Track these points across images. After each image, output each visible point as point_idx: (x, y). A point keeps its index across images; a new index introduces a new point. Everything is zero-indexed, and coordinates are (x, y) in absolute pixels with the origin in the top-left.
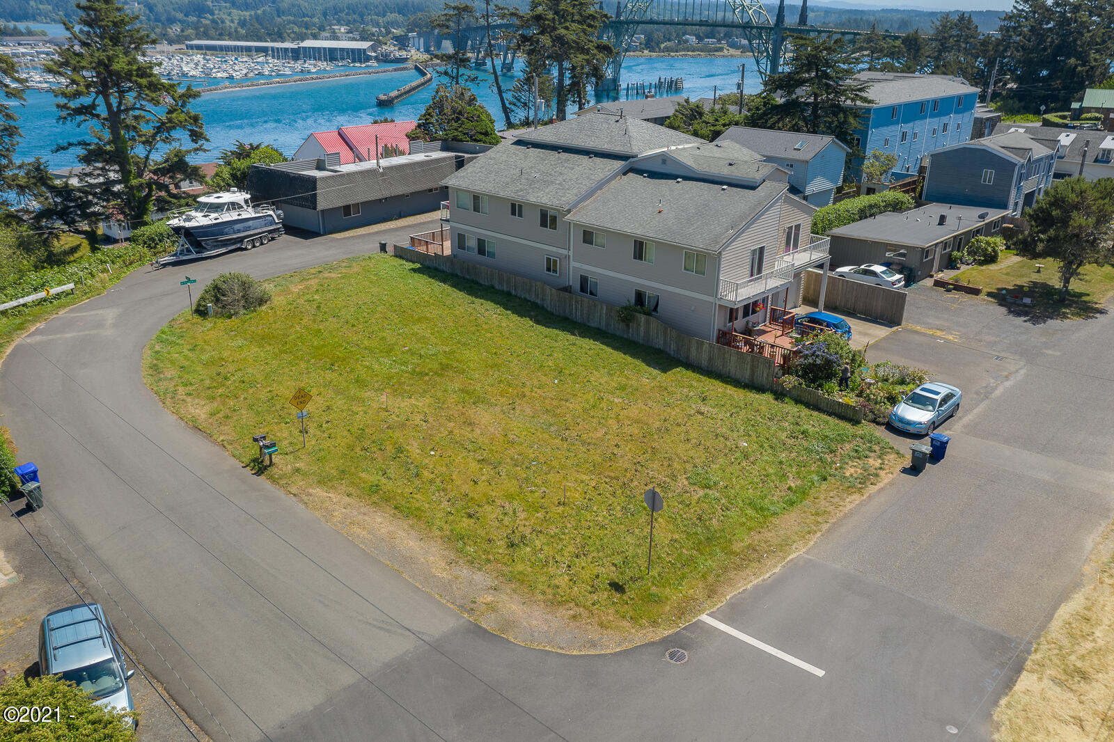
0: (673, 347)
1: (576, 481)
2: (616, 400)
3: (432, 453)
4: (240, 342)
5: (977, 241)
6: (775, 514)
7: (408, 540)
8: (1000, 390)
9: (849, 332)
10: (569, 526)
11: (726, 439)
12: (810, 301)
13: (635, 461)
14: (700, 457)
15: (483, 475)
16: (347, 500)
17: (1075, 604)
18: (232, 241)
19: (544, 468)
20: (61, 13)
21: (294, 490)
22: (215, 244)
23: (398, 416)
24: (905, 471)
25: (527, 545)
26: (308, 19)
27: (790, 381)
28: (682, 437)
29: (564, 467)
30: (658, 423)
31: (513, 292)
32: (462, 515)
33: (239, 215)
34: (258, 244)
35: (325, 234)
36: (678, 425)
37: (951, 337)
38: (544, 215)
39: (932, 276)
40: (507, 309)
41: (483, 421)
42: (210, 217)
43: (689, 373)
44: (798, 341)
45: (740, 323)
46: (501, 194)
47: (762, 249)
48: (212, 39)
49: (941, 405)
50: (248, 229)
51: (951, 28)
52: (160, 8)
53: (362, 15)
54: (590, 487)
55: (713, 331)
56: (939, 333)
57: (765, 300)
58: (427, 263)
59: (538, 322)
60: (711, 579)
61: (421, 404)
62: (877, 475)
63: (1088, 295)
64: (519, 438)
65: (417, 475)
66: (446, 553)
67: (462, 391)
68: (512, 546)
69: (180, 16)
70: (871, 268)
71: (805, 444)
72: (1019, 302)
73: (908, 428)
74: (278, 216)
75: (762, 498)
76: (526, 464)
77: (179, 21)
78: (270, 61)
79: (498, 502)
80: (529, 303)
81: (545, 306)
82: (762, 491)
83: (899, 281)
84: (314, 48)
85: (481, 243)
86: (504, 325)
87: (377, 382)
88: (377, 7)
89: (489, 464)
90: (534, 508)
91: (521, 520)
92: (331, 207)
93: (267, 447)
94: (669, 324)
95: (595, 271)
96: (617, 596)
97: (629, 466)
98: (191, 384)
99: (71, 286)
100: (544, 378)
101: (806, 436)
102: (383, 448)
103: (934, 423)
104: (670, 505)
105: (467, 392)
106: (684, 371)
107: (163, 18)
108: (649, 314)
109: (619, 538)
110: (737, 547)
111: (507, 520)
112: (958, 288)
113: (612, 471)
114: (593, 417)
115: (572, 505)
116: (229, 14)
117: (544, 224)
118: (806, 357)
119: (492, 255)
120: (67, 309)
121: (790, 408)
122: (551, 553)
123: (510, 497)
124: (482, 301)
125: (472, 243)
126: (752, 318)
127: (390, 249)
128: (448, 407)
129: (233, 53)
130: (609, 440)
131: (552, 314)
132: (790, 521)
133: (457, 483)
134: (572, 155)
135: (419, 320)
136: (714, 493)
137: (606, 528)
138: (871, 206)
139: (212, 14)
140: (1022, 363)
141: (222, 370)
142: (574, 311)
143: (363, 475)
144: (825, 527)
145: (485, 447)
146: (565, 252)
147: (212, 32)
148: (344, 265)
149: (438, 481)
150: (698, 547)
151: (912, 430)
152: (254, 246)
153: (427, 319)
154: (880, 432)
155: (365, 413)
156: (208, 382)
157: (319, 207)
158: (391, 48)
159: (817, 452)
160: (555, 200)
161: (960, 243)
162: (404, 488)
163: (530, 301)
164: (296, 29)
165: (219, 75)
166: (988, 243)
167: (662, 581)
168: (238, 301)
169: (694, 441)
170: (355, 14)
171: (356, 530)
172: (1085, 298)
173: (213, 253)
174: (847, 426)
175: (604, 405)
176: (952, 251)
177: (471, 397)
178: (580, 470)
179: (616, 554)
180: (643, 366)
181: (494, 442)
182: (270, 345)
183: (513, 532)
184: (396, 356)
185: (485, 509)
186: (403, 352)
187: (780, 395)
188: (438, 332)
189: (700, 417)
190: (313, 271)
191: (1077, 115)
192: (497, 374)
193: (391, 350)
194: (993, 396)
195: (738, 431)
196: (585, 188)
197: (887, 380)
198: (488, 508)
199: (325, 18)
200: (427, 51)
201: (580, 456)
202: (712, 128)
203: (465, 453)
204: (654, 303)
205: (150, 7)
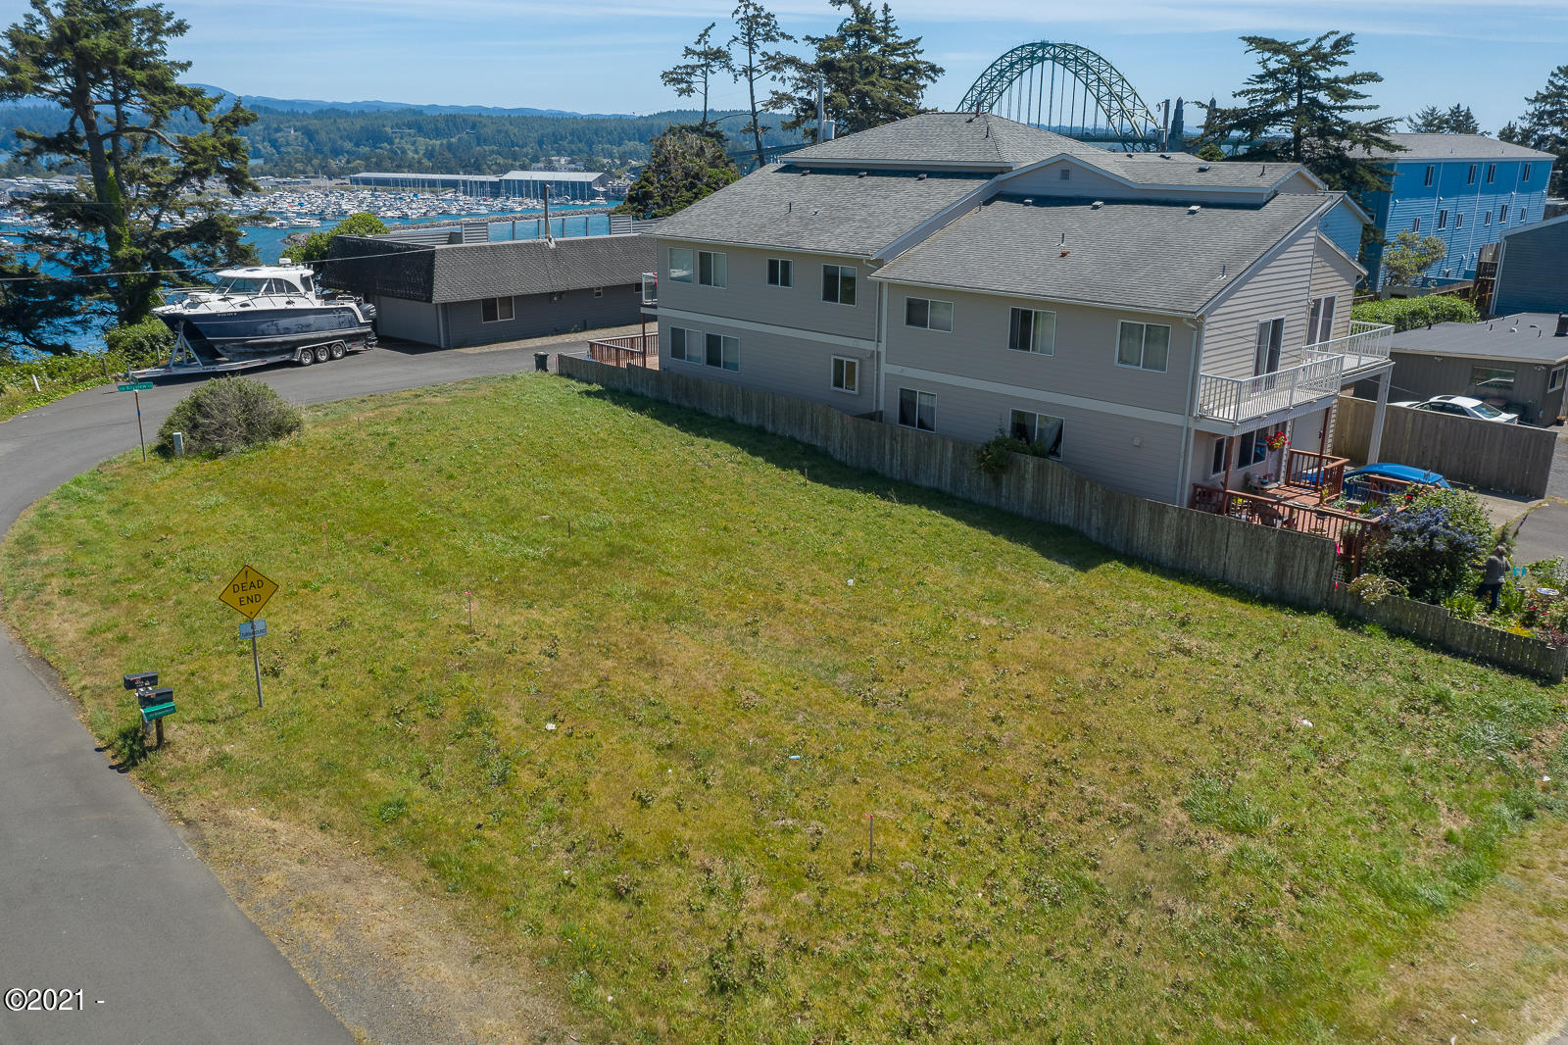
0: (1097, 520)
1: (899, 805)
2: (984, 621)
3: (551, 726)
4: (214, 499)
6: (1437, 908)
10: (884, 932)
11: (1260, 710)
13: (1045, 757)
14: (1207, 754)
15: (664, 784)
16: (318, 839)
18: (275, 349)
19: (819, 769)
21: (190, 809)
22: (242, 350)
23: (491, 644)
25: (765, 990)
26: (518, 148)
27: (1371, 588)
28: (1152, 702)
29: (868, 768)
30: (1089, 670)
31: (770, 428)
32: (599, 889)
33: (288, 303)
34: (324, 358)
35: (448, 347)
36: (1137, 675)
38: (830, 277)
39: (1559, 423)
41: (683, 659)
42: (232, 301)
43: (1135, 573)
46: (752, 243)
47: (1278, 324)
48: (387, 171)
50: (306, 328)
52: (323, 136)
53: (590, 144)
54: (936, 822)
55: (1182, 488)
59: (816, 479)
61: (548, 620)
64: (762, 696)
65: (503, 780)
66: (535, 1004)
67: (646, 596)
68: (723, 988)
69: (348, 145)
70: (1453, 401)
71: (1451, 726)
74: (366, 314)
75: (1391, 864)
76: (776, 759)
77: (347, 151)
78: (460, 198)
79: (697, 857)
80: (800, 447)
81: (831, 450)
82: (1384, 845)
84: (520, 182)
85: (713, 344)
86: (748, 480)
87: (468, 575)
88: (611, 133)
89: (684, 757)
90: (790, 876)
91: (752, 912)
92: (458, 299)
94: (1086, 476)
97: (1033, 770)
98: (83, 574)
100: (824, 576)
101: (1447, 708)
102: (437, 711)
105: (656, 599)
106: (1124, 569)
107: (326, 149)
108: (1044, 457)
109: (1025, 978)
110: (1363, 1011)
111: (715, 910)
113: (990, 782)
114: (935, 654)
115: (890, 872)
116: (414, 143)
117: (830, 294)
118: (1405, 535)
119: (731, 361)
122: (833, 1020)
123: (728, 845)
124: (709, 440)
126: (1256, 469)
128: (609, 627)
129: (412, 188)
130: (975, 705)
131: (843, 465)
133: (597, 803)
134: (885, 178)
135: (582, 470)
136: (1262, 848)
137: (988, 945)
138: (1414, 315)
139: (391, 143)
141: (157, 549)
142: (888, 457)
143: (373, 776)
145: (679, 717)
146: (870, 346)
147: (387, 163)
148: (464, 386)
149: (552, 795)
150: (1255, 1009)
152: (316, 361)
153: (596, 467)
155: (421, 635)
156: (118, 570)
157: (437, 298)
158: (624, 182)
159: (1486, 746)
160: (851, 245)
162: (464, 813)
163: (802, 443)
164: (501, 161)
165: (389, 214)
169: (1181, 713)
170: (581, 141)
171: (308, 925)
173: (239, 365)
174: (1533, 688)
175: (957, 630)
177: (663, 608)
178: (910, 777)
179: (1021, 1026)
180: (1035, 558)
181: (702, 706)
182: (273, 505)
183: (730, 946)
184: (520, 529)
185: (660, 877)
186: (536, 524)
187: (1351, 616)
188: (615, 490)
189: (1183, 659)
190: (404, 395)
192: (724, 566)
193: (512, 520)
195: (1282, 692)
196: (912, 223)
198: (668, 873)
199: (541, 147)
201: (908, 742)
203: (629, 729)
204: (1051, 439)
205: (310, 134)
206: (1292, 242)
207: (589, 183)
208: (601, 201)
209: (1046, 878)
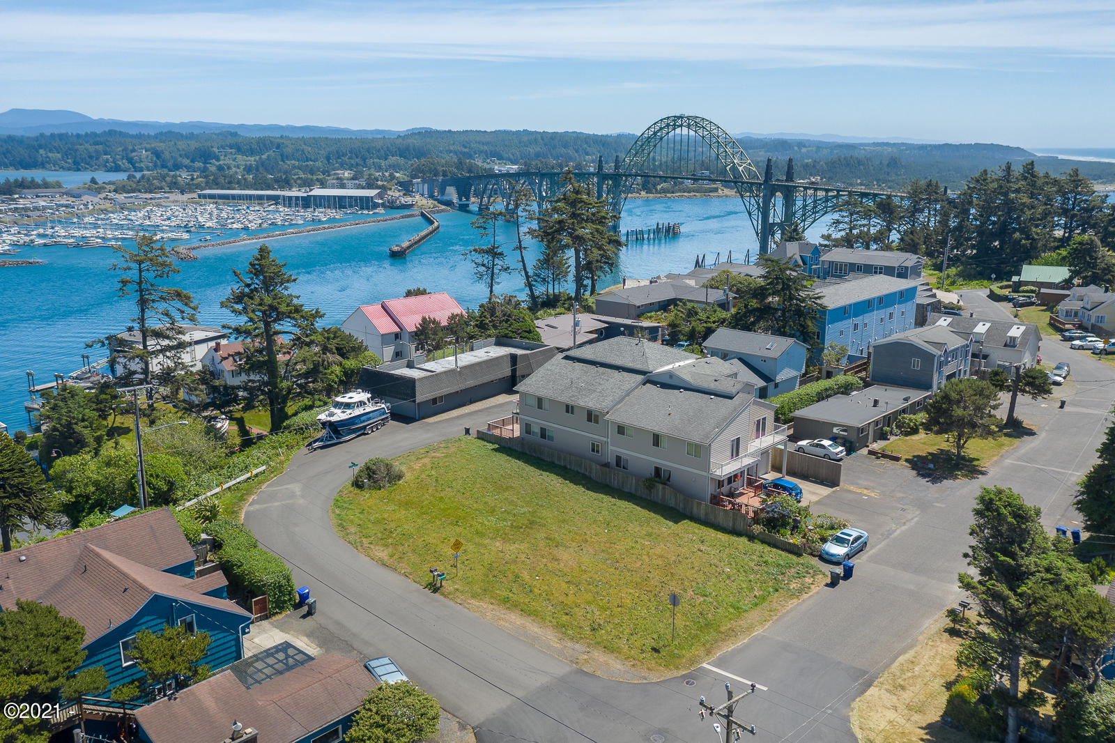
0: (682, 506)
1: (627, 593)
2: (646, 543)
3: (537, 578)
4: (393, 507)
5: (903, 418)
6: (746, 611)
7: (533, 628)
8: (898, 532)
9: (801, 492)
10: (625, 618)
11: (717, 567)
12: (777, 468)
13: (661, 580)
14: (701, 578)
15: (570, 590)
16: (492, 606)
17: (910, 655)
18: (359, 429)
19: (606, 586)
20: (70, 161)
22: (349, 432)
23: (510, 555)
24: (827, 585)
25: (602, 629)
26: (311, 163)
27: (757, 529)
28: (689, 566)
29: (618, 585)
30: (674, 557)
31: (568, 467)
32: (562, 613)
33: (364, 410)
34: (375, 430)
35: (420, 419)
36: (686, 558)
37: (873, 495)
38: (589, 414)
39: (868, 446)
40: (566, 480)
41: (564, 558)
42: (346, 413)
43: (693, 524)
44: (764, 501)
45: (725, 489)
46: (559, 399)
47: (738, 439)
48: (223, 188)
49: (853, 543)
50: (369, 419)
51: (921, 192)
52: (167, 155)
53: (364, 159)
54: (635, 597)
55: (708, 495)
56: (865, 492)
57: (742, 473)
58: (503, 444)
59: (588, 489)
60: (708, 646)
61: (522, 547)
62: (809, 588)
63: (978, 460)
64: (588, 568)
65: (531, 591)
66: (556, 634)
67: (547, 538)
68: (594, 629)
69: (186, 162)
70: (822, 443)
71: (766, 569)
72: (925, 466)
73: (832, 558)
74: (388, 408)
75: (738, 602)
76: (595, 583)
77: (185, 166)
78: (281, 210)
79: (582, 606)
80: (581, 475)
81: (592, 476)
82: (738, 598)
83: (841, 452)
84: (323, 197)
85: (543, 431)
86: (565, 491)
87: (490, 533)
88: (379, 151)
89: (573, 584)
90: (603, 609)
91: (597, 616)
92: (425, 399)
93: (440, 576)
94: (678, 490)
95: (625, 452)
96: (656, 655)
97: (658, 584)
98: (369, 536)
99: (264, 467)
100: (598, 529)
101: (767, 564)
102: (506, 575)
103: (848, 555)
104: (684, 605)
105: (550, 539)
106: (689, 523)
107: (170, 164)
108: (665, 484)
109: (655, 625)
110: (722, 629)
111: (589, 616)
112: (885, 456)
113: (648, 587)
114: (633, 554)
115: (626, 607)
116: (234, 160)
117: (589, 419)
118: (768, 512)
119: (551, 438)
120: (266, 484)
121: (758, 547)
122: (617, 633)
123: (589, 603)
125: (536, 429)
126: (733, 484)
127: (473, 432)
128: (540, 549)
129: (245, 202)
130: (644, 568)
131: (597, 482)
132: (754, 615)
133: (556, 595)
134: (606, 369)
135: (507, 489)
136: (708, 599)
137: (647, 619)
138: (826, 390)
139: (218, 160)
140: (917, 513)
141: (386, 526)
142: (613, 480)
143: (498, 592)
144: (775, 618)
145: (568, 574)
146: (605, 439)
147: (221, 180)
148: (442, 446)
149: (544, 594)
150: (700, 629)
151: (834, 559)
152: (373, 431)
154: (815, 561)
155: (489, 554)
156: (379, 535)
157: (417, 400)
158: (395, 193)
159: (773, 574)
160: (597, 405)
161: (889, 420)
162: (524, 599)
163: (581, 473)
164: (302, 175)
165: (235, 226)
166: (910, 420)
167: (680, 647)
168: (385, 477)
169: (696, 568)
170: (357, 157)
171: (502, 623)
172: (975, 463)
173: (348, 438)
174: (794, 557)
175: (639, 546)
176: (883, 426)
177: (553, 542)
178: (629, 586)
179: (653, 633)
180: (663, 520)
181: (574, 571)
182: (413, 508)
183: (594, 622)
184: (497, 515)
185: (575, 610)
186: (502, 513)
187: (752, 538)
188: (522, 497)
189: (700, 553)
190: (422, 451)
191: (1016, 287)
192: (567, 527)
193: (494, 510)
194: (892, 536)
195: (724, 562)
196: (618, 396)
197: (822, 527)
198: (577, 609)
199: (328, 161)
200: (431, 196)
201: (627, 578)
202: (705, 325)
203: (557, 578)
204: (667, 476)
205: (157, 154)
206: (741, 413)
207: (372, 197)
208: (380, 210)
209: (660, 607)
